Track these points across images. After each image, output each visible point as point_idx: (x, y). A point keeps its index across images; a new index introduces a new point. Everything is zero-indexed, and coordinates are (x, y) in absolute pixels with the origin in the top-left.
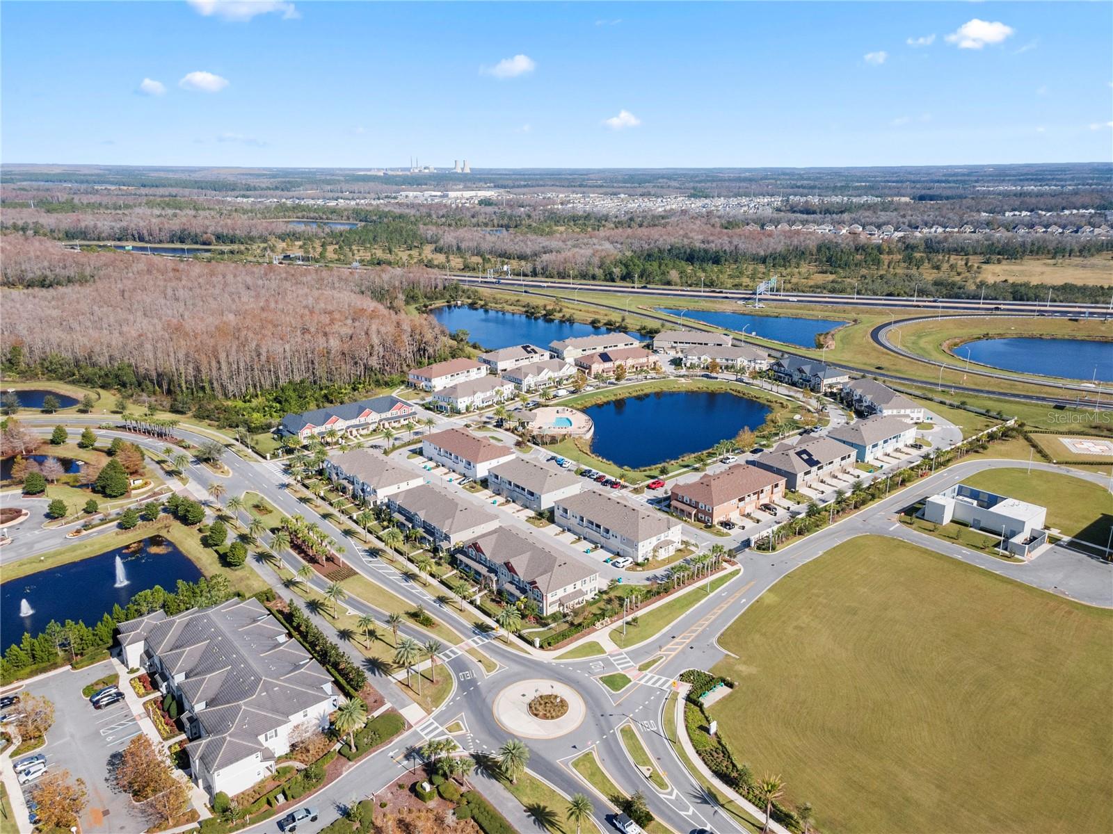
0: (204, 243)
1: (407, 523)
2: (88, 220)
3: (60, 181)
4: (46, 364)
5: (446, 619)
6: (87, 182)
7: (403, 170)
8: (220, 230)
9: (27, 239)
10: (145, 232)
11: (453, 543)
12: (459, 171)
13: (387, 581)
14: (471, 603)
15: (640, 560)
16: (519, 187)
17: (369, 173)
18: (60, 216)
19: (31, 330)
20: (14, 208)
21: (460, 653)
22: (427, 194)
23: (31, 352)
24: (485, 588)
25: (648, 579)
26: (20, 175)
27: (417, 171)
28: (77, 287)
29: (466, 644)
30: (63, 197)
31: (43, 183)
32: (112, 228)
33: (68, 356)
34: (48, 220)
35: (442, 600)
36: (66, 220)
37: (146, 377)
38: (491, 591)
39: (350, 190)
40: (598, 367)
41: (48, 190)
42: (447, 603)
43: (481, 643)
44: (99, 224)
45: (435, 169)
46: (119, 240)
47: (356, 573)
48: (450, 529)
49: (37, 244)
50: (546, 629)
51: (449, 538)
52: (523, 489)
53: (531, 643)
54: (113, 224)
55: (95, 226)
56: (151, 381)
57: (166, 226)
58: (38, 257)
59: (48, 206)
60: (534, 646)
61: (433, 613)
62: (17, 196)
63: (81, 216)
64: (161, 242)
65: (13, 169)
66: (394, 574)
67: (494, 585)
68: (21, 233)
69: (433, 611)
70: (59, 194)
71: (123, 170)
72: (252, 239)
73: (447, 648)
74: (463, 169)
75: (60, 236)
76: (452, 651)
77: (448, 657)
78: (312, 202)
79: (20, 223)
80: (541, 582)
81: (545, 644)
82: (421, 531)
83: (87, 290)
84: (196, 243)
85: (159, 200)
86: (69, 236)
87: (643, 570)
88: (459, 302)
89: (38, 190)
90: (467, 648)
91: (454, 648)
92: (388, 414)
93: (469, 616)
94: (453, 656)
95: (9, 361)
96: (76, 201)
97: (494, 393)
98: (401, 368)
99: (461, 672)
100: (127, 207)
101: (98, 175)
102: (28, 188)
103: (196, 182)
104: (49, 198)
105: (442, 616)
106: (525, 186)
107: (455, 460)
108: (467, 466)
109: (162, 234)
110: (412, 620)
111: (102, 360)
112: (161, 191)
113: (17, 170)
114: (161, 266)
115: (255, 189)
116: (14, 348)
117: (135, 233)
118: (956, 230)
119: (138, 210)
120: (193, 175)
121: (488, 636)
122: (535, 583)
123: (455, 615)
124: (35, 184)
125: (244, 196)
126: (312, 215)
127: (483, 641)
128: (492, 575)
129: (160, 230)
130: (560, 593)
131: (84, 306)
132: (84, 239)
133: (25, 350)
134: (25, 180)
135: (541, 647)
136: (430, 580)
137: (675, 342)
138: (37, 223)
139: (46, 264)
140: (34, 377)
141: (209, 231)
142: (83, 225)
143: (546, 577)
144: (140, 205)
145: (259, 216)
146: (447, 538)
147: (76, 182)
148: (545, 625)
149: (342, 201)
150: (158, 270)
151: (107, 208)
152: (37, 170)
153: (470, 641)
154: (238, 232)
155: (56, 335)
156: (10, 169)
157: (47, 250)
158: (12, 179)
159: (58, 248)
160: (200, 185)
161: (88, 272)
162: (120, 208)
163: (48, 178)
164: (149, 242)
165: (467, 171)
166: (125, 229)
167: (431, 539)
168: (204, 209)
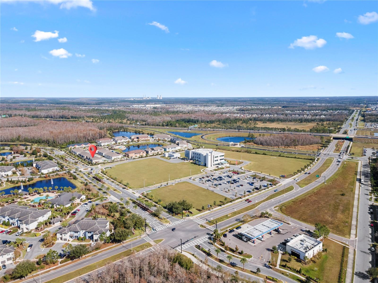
0: (68, 119)
2: (38, 113)
3: (33, 103)
4: (25, 139)
6: (41, 103)
7: (141, 98)
8: (72, 115)
9: (22, 117)
10: (53, 116)
12: (159, 98)
16: (171, 103)
17: (129, 99)
18: (31, 112)
19: (22, 133)
20: (19, 110)
22: (140, 105)
23: (22, 137)
26: (21, 101)
27: (145, 98)
28: (33, 126)
30: (33, 107)
31: (27, 103)
32: (44, 115)
33: (30, 138)
34: (28, 113)
36: (33, 113)
37: (44, 141)
39: (118, 104)
41: (29, 105)
44: (41, 114)
45: (151, 98)
46: (46, 118)
49: (25, 119)
54: (45, 114)
55: (40, 115)
56: (45, 142)
57: (59, 114)
58: (25, 121)
59: (28, 110)
62: (20, 107)
63: (37, 112)
64: (57, 118)
65: (19, 99)
68: (21, 116)
70: (32, 106)
71: (53, 99)
72: (80, 117)
74: (160, 98)
75: (31, 117)
78: (104, 108)
79: (21, 114)
83: (35, 127)
84: (66, 118)
85: (59, 108)
86: (33, 117)
88: (121, 130)
89: (26, 105)
92: (87, 145)
95: (18, 139)
96: (36, 108)
100: (50, 110)
101: (45, 101)
102: (23, 105)
103: (73, 103)
104: (29, 108)
106: (173, 103)
109: (57, 116)
111: (36, 138)
112: (62, 105)
113: (20, 99)
114: (53, 122)
115: (90, 104)
116: (19, 136)
117: (50, 116)
118: (273, 115)
119: (53, 111)
120: (74, 100)
124: (25, 104)
125: (85, 107)
126: (101, 111)
129: (57, 115)
131: (34, 129)
132: (37, 118)
133: (21, 137)
134: (23, 103)
138: (25, 114)
139: (26, 122)
140: (22, 142)
141: (70, 115)
142: (37, 114)
144: (54, 109)
145: (86, 112)
147: (38, 103)
149: (113, 108)
150: (52, 123)
151: (45, 110)
152: (26, 100)
154: (77, 116)
155: (27, 134)
156: (17, 99)
157: (27, 119)
158: (18, 102)
159: (30, 119)
160: (74, 103)
161: (36, 124)
162: (48, 110)
163: (29, 102)
164: (54, 118)
165: (161, 98)
166: (48, 115)
168: (71, 110)
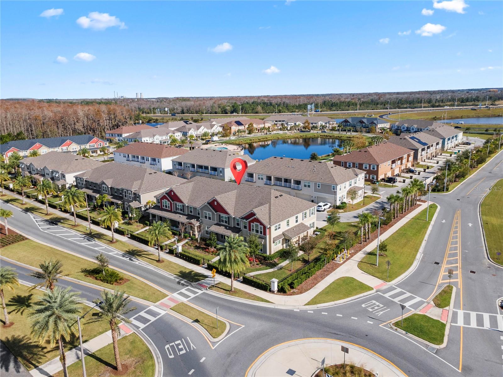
1: (94, 194)
5: (139, 272)
11: (143, 203)
13: (65, 243)
14: (171, 252)
15: (338, 203)
21: (163, 313)
24: (185, 237)
25: (355, 217)
29: (171, 299)
35: (132, 253)
38: (193, 239)
40: (234, 128)
42: (140, 255)
43: (193, 296)
47: (24, 239)
48: (139, 189)
50: (275, 269)
51: (139, 197)
52: (206, 168)
53: (265, 288)
60: (271, 291)
61: (121, 268)
66: (75, 236)
67: (196, 233)
69: (122, 265)
73: (142, 308)
76: (150, 312)
77: (144, 320)
80: (261, 213)
81: (287, 287)
82: (108, 198)
87: (345, 211)
90: (172, 305)
91: (152, 307)
92: (87, 146)
93: (169, 266)
94: (153, 319)
97: (169, 138)
98: (101, 134)
99: (168, 342)
105: (135, 270)
107: (142, 161)
108: (153, 162)
110: (90, 279)
121: (202, 286)
122: (253, 214)
123: (151, 267)
127: (195, 293)
128: (194, 221)
130: (284, 227)
135: (282, 290)
136: (117, 236)
137: (276, 121)
143: (265, 208)
146: (137, 197)
148: (273, 265)
153: (175, 295)
167: (120, 202)
